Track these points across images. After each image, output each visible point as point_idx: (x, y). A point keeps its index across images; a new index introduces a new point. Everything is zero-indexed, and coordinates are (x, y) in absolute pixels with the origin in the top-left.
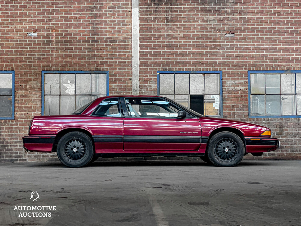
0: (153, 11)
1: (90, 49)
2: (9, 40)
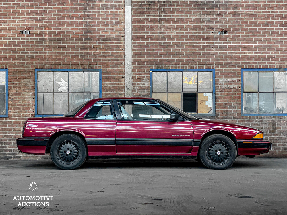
0: (146, 8)
1: (83, 46)
2: (3, 38)
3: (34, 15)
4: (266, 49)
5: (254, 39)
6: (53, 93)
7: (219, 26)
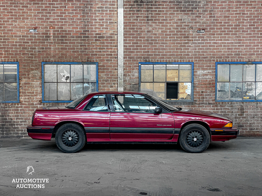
0: (136, 10)
1: (82, 43)
2: (14, 36)
3: (40, 16)
4: (237, 45)
5: (227, 37)
6: (57, 82)
7: (197, 26)
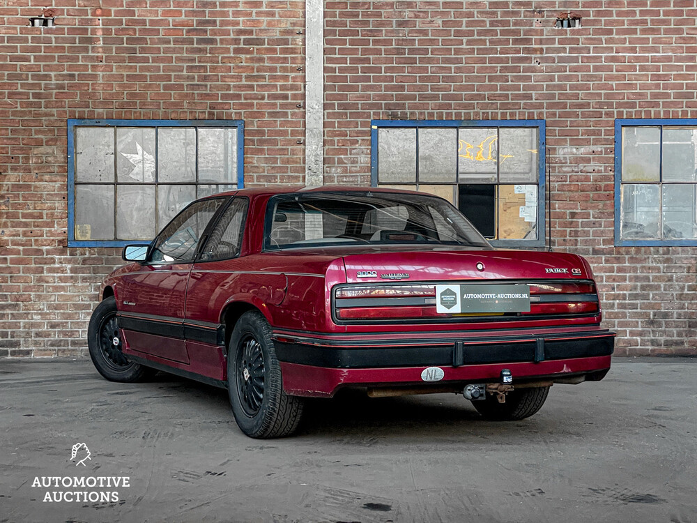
1: (193, 60)
4: (682, 66)
5: (653, 39)
6: (116, 184)
7: (557, 6)
